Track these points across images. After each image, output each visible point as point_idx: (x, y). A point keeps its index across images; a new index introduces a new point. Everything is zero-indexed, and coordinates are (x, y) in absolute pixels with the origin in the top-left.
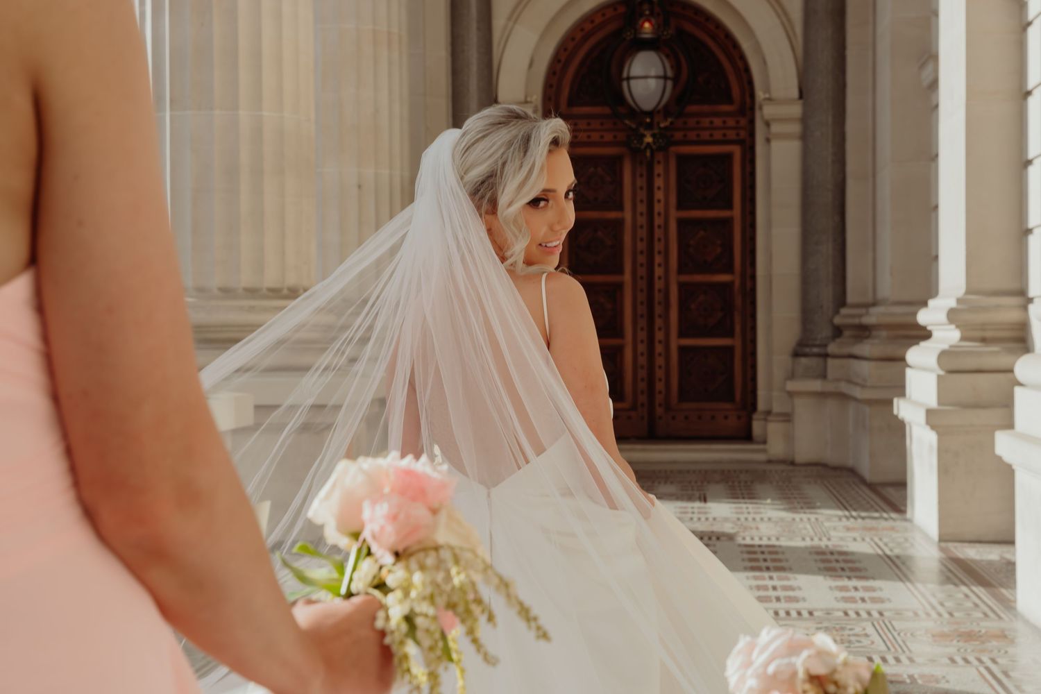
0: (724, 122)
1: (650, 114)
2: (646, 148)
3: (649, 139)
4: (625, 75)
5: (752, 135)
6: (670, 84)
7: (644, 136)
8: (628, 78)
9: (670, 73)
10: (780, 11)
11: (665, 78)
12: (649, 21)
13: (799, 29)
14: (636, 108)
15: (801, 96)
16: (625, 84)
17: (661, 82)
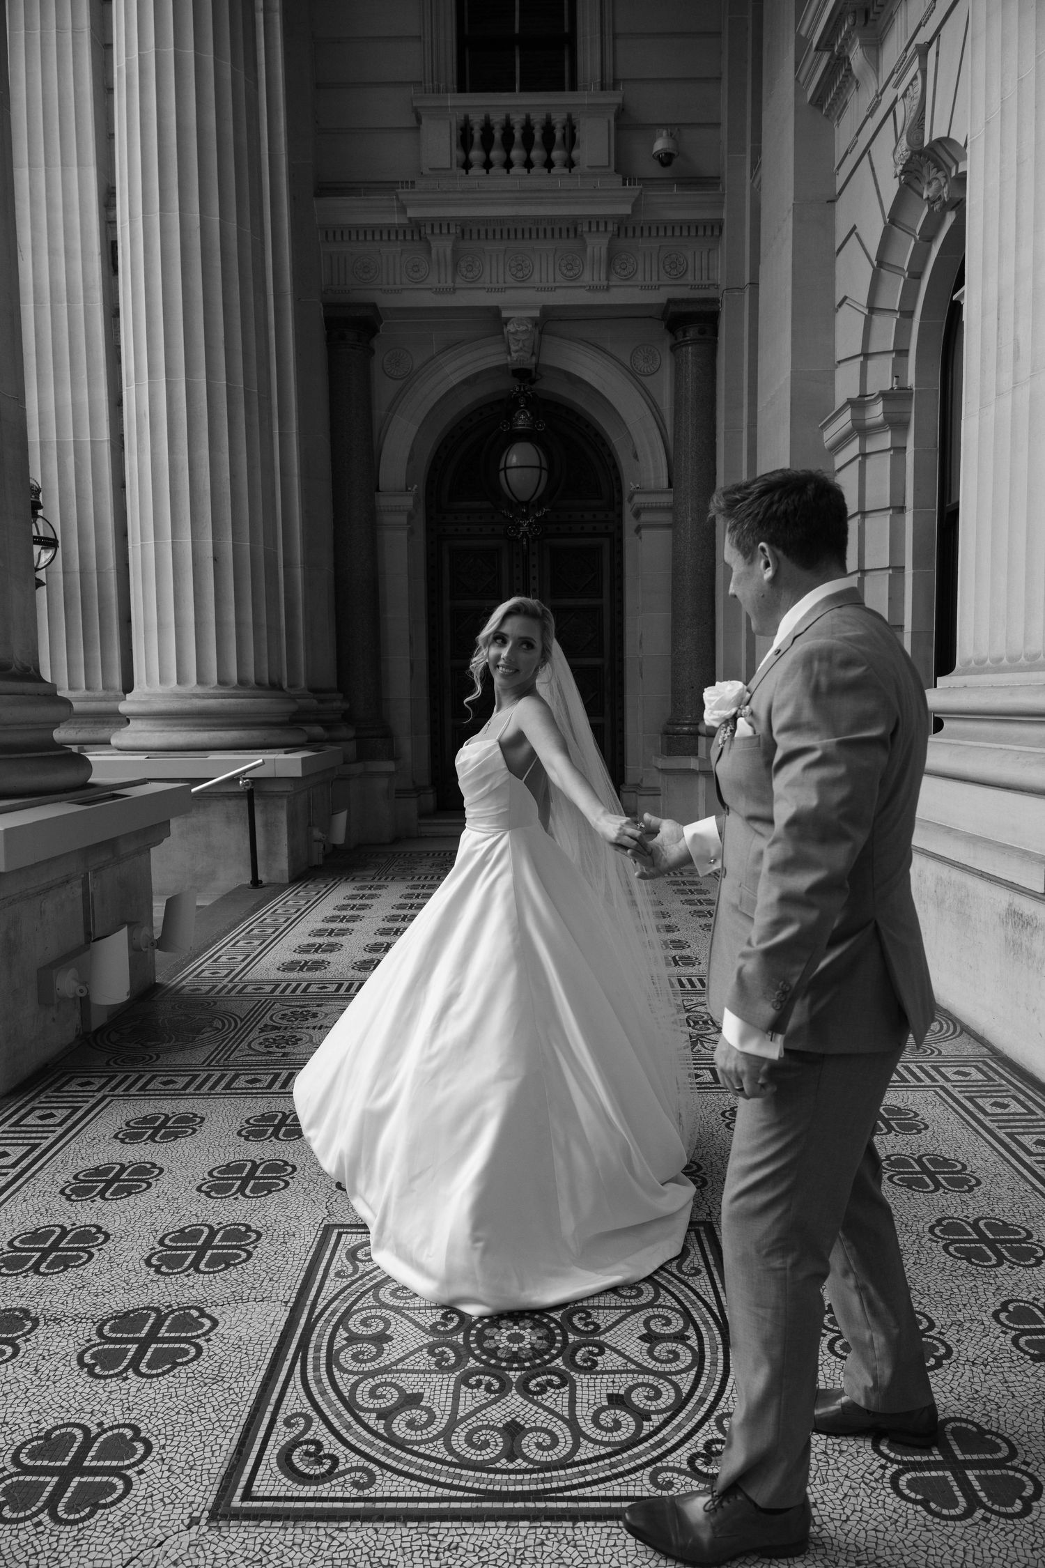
0: (594, 516)
1: (526, 504)
2: (522, 536)
3: (524, 529)
4: (502, 466)
5: (620, 528)
6: (545, 474)
7: (521, 525)
8: (506, 468)
9: (544, 465)
10: (650, 402)
11: (540, 468)
12: (523, 412)
13: (669, 421)
14: (513, 498)
15: (670, 485)
16: (502, 474)
17: (537, 471)
